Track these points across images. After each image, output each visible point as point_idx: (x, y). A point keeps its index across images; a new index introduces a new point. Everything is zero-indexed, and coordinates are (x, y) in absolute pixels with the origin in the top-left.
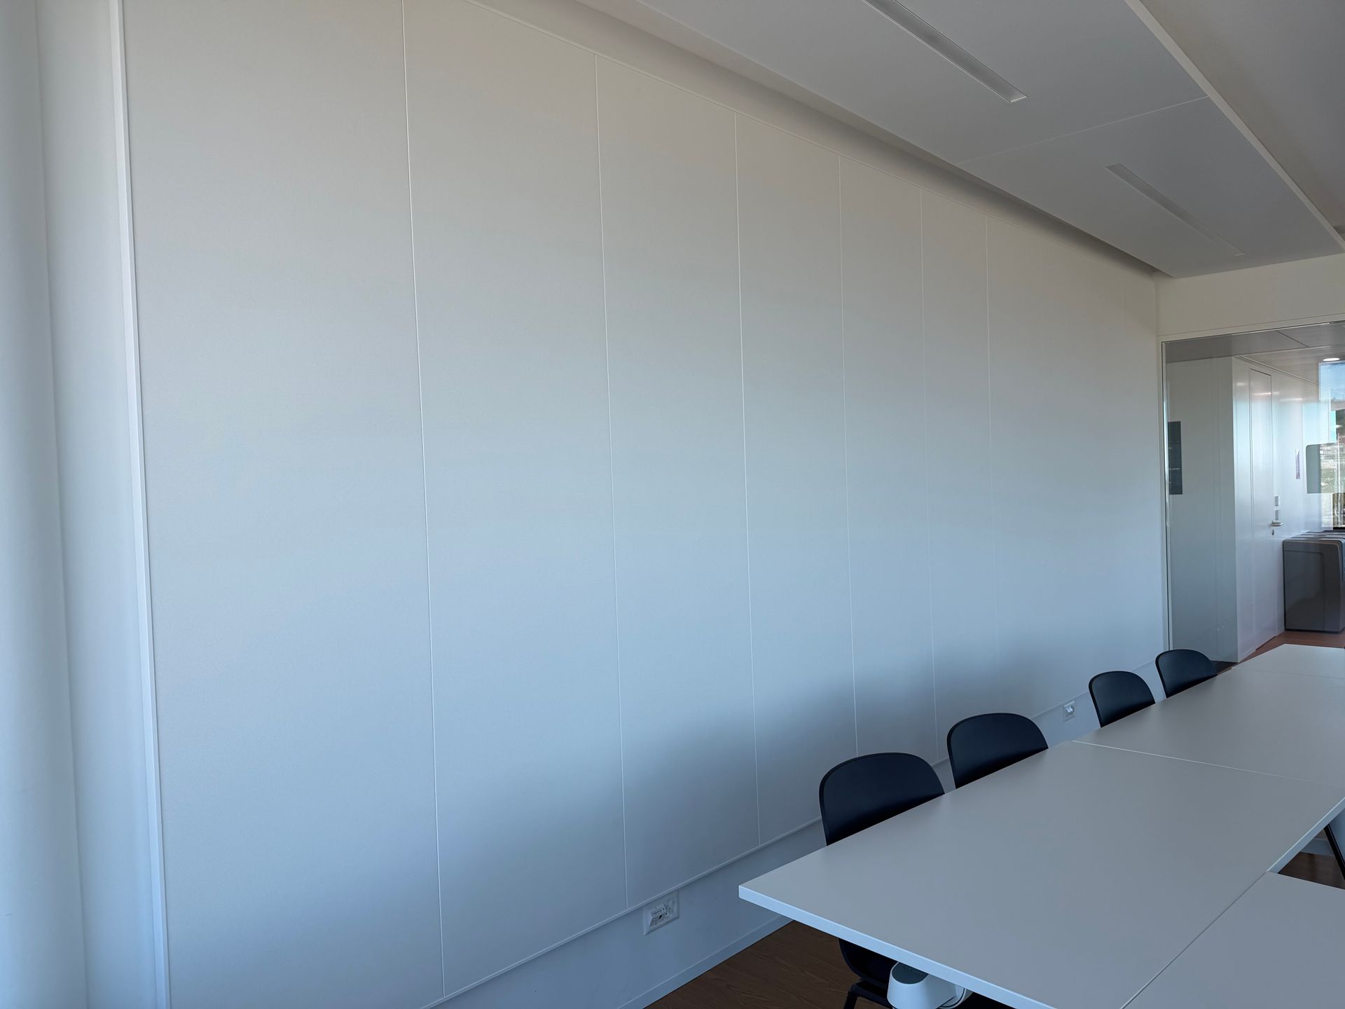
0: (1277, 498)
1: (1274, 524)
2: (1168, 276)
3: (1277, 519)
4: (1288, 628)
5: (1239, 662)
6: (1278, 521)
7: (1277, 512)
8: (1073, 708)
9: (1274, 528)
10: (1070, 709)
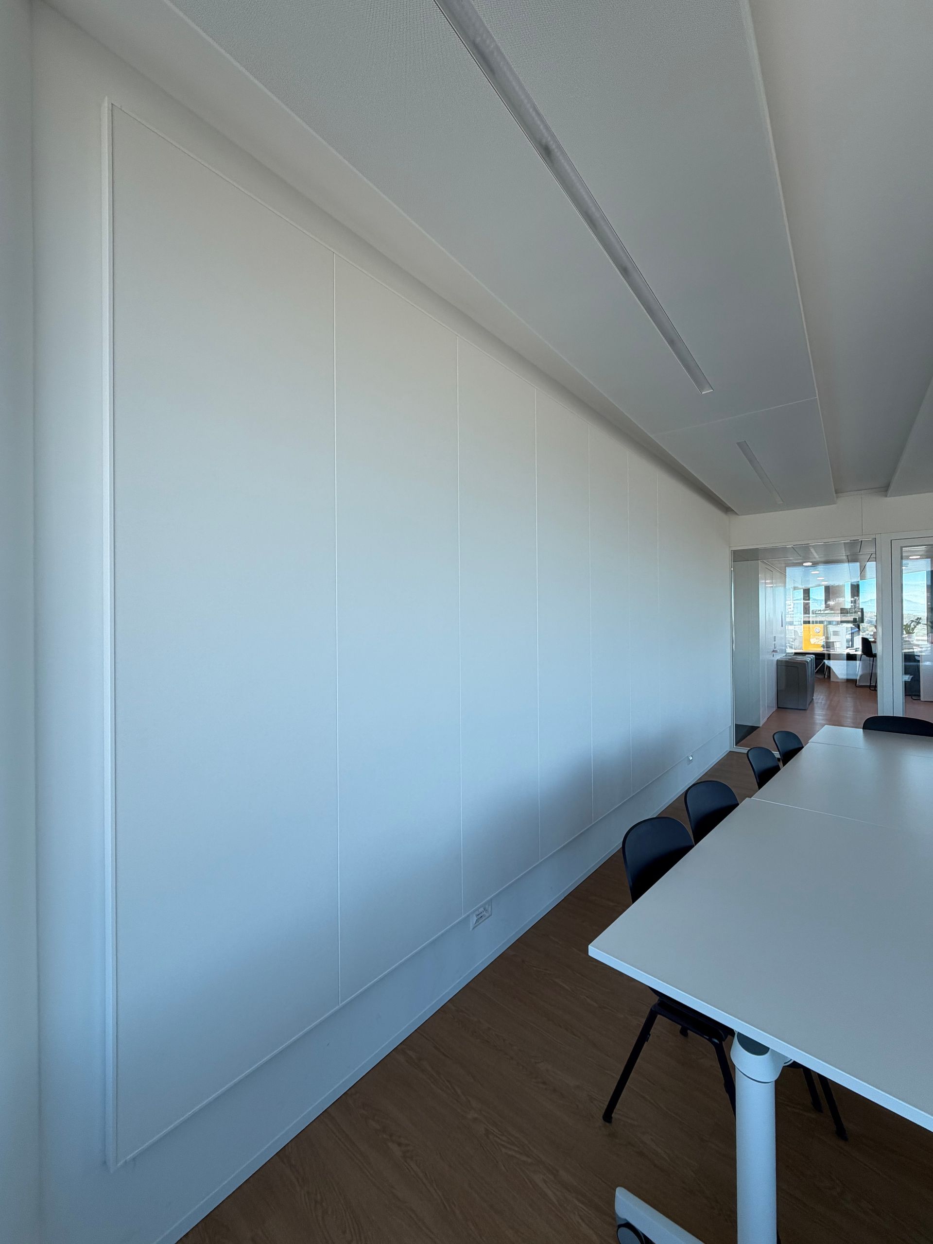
0: (775, 637)
1: (773, 651)
2: (736, 514)
3: (775, 648)
4: (779, 706)
5: (761, 726)
6: (776, 649)
7: (775, 644)
8: (692, 757)
9: (774, 653)
10: (691, 758)
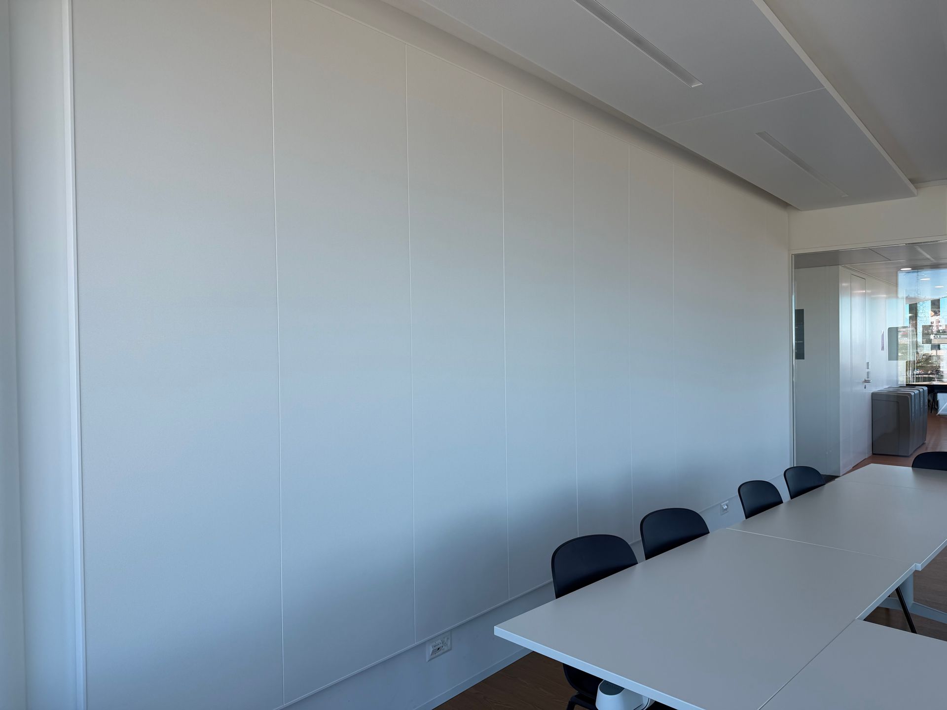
0: (868, 363)
1: (866, 381)
2: (797, 209)
3: (868, 378)
4: (874, 453)
5: (840, 475)
7: (868, 373)
8: (727, 506)
9: (866, 384)
10: (725, 507)
